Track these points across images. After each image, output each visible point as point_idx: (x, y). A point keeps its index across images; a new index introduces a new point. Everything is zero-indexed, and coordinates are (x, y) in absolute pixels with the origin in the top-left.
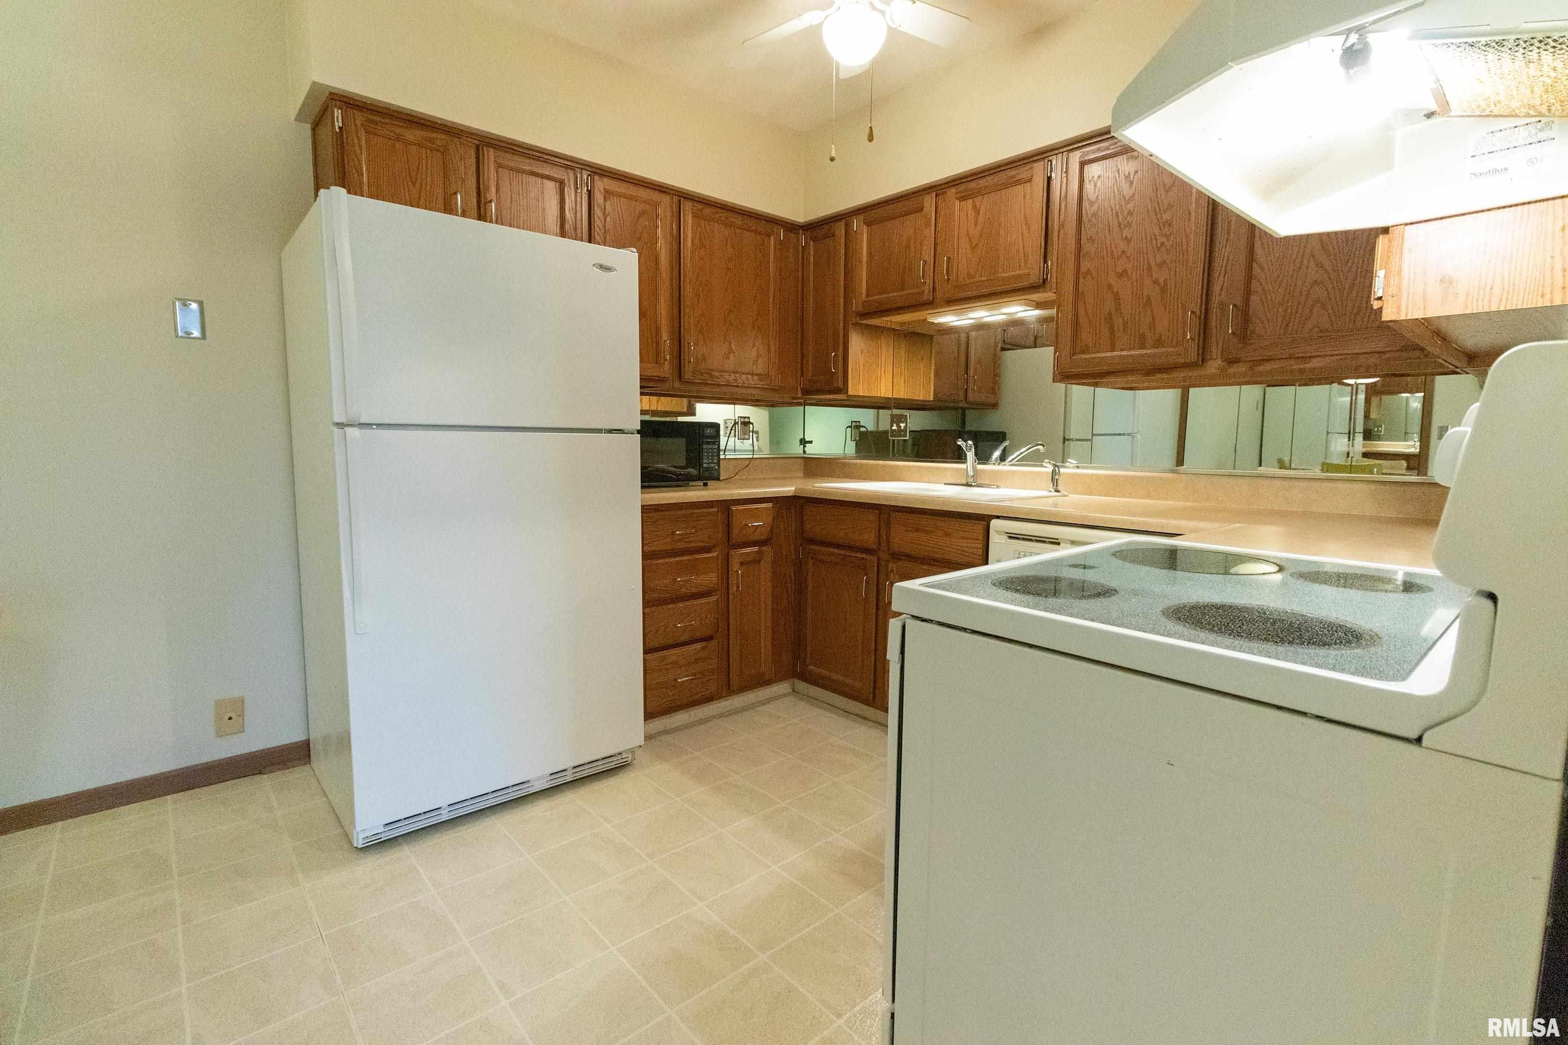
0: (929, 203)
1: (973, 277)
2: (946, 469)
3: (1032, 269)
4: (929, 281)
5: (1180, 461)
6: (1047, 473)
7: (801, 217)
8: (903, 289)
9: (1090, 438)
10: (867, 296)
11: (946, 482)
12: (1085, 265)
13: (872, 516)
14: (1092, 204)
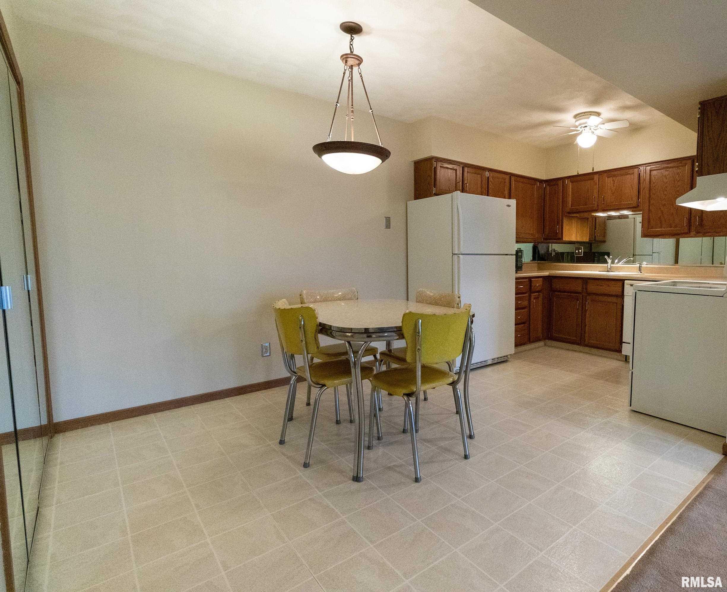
0: (596, 177)
1: (613, 203)
2: (598, 266)
3: (634, 202)
4: (596, 203)
5: (676, 261)
6: (638, 267)
7: (544, 178)
8: (586, 205)
9: (651, 254)
10: (571, 206)
11: (599, 270)
12: (652, 202)
13: (580, 281)
14: (654, 183)
